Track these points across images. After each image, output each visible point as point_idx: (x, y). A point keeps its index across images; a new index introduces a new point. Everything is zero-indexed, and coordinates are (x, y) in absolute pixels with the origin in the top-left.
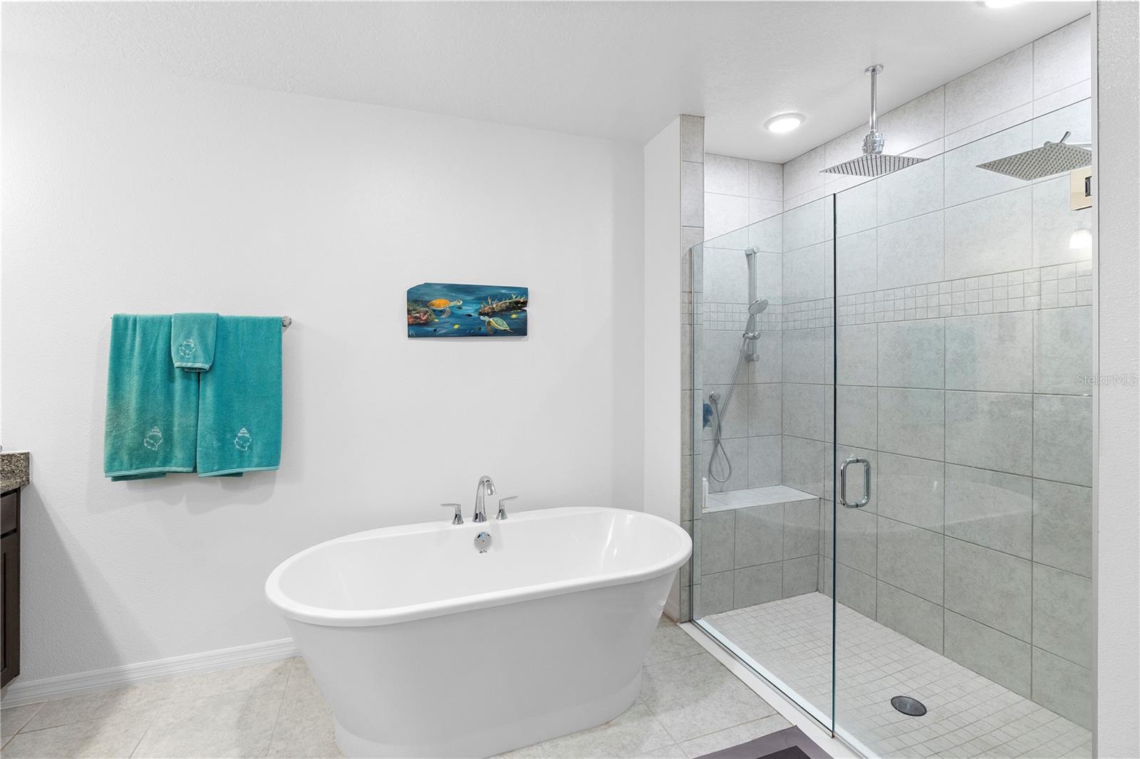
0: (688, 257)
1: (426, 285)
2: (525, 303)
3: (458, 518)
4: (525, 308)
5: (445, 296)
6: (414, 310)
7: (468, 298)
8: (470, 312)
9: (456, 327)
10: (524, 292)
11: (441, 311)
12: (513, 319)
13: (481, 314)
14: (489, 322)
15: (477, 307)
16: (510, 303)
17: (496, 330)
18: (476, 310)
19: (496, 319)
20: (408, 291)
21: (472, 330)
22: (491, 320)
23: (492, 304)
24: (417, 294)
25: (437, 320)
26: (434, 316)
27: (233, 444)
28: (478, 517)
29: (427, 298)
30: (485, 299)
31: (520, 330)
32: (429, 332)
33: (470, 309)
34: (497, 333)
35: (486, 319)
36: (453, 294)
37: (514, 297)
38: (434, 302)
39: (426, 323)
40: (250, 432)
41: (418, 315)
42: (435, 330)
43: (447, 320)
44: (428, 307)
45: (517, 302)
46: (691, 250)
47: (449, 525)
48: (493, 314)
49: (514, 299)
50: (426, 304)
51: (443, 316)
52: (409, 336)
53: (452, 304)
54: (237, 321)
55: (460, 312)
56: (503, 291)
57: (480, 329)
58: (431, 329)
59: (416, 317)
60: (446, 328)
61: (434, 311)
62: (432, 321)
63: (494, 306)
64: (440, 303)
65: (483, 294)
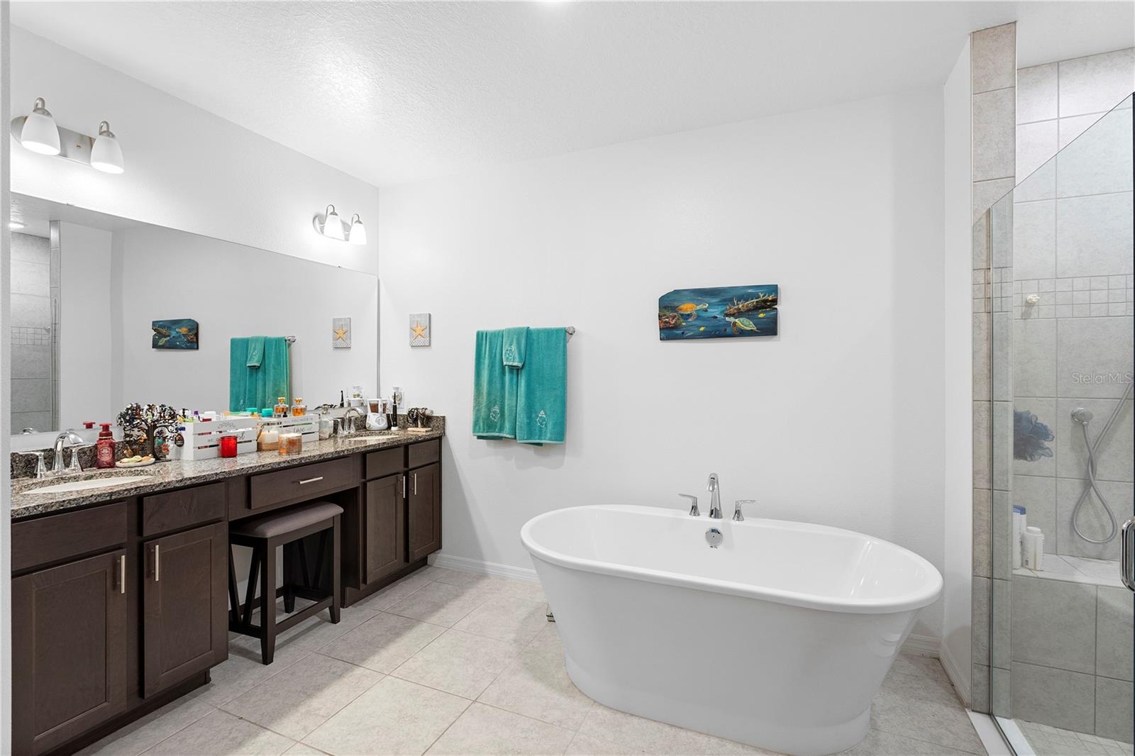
0: (984, 221)
1: (676, 292)
2: (775, 301)
3: (694, 508)
4: (775, 307)
5: (692, 300)
6: (665, 315)
7: (714, 301)
8: (715, 314)
9: (702, 329)
10: (774, 289)
11: (688, 315)
12: (760, 318)
13: (727, 315)
14: (735, 323)
15: (724, 308)
16: (757, 302)
17: (742, 330)
18: (722, 312)
19: (741, 319)
20: (660, 299)
21: (718, 332)
22: (737, 320)
23: (738, 304)
25: (684, 324)
26: (682, 320)
27: (536, 421)
28: (714, 513)
29: (676, 304)
30: (731, 300)
31: (769, 329)
32: (677, 334)
33: (716, 312)
34: (742, 334)
35: (732, 319)
36: (700, 298)
37: (762, 295)
38: (682, 307)
39: (676, 327)
40: (545, 414)
41: (667, 320)
42: (683, 333)
43: (694, 323)
44: (676, 312)
45: (766, 301)
46: (989, 212)
47: (686, 515)
48: (739, 314)
49: (761, 298)
50: (674, 309)
51: (690, 320)
52: (661, 339)
53: (698, 308)
54: (539, 331)
55: (705, 315)
56: (750, 291)
57: (725, 330)
58: (679, 332)
59: (666, 322)
60: (693, 331)
61: (682, 315)
62: (680, 324)
63: (740, 306)
64: (688, 307)
65: (729, 296)
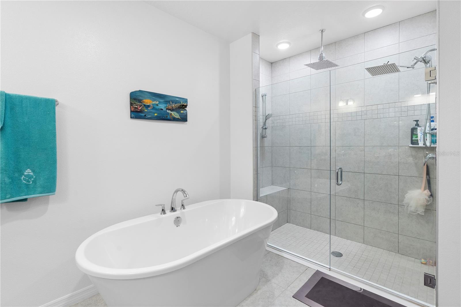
0: (255, 92)
1: (140, 91)
2: (186, 106)
3: (163, 211)
5: (150, 98)
6: (135, 104)
7: (161, 101)
8: (162, 108)
9: (156, 114)
11: (148, 106)
12: (181, 113)
13: (167, 109)
14: (171, 114)
15: (166, 106)
16: (180, 105)
17: (174, 118)
18: (165, 107)
19: (174, 112)
20: (130, 93)
21: (163, 117)
22: (172, 112)
23: (172, 105)
24: (135, 95)
25: (146, 110)
26: (144, 108)
27: (20, 180)
28: (173, 209)
29: (141, 98)
30: (169, 102)
31: (184, 119)
32: (142, 116)
33: (162, 106)
34: (174, 120)
35: (170, 112)
36: (154, 98)
37: (182, 102)
38: (144, 100)
39: (141, 111)
40: (33, 171)
41: (137, 107)
42: (145, 116)
43: (151, 111)
44: (142, 103)
45: (183, 105)
46: (256, 89)
47: (159, 216)
48: (172, 110)
50: (140, 101)
51: (149, 109)
52: (131, 118)
53: (154, 103)
55: (157, 107)
56: (177, 99)
57: (167, 117)
58: (143, 115)
59: (135, 108)
60: (151, 115)
61: (145, 105)
62: (144, 110)
63: (173, 106)
64: (148, 101)
65: (168, 99)
